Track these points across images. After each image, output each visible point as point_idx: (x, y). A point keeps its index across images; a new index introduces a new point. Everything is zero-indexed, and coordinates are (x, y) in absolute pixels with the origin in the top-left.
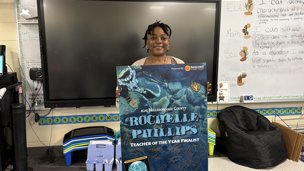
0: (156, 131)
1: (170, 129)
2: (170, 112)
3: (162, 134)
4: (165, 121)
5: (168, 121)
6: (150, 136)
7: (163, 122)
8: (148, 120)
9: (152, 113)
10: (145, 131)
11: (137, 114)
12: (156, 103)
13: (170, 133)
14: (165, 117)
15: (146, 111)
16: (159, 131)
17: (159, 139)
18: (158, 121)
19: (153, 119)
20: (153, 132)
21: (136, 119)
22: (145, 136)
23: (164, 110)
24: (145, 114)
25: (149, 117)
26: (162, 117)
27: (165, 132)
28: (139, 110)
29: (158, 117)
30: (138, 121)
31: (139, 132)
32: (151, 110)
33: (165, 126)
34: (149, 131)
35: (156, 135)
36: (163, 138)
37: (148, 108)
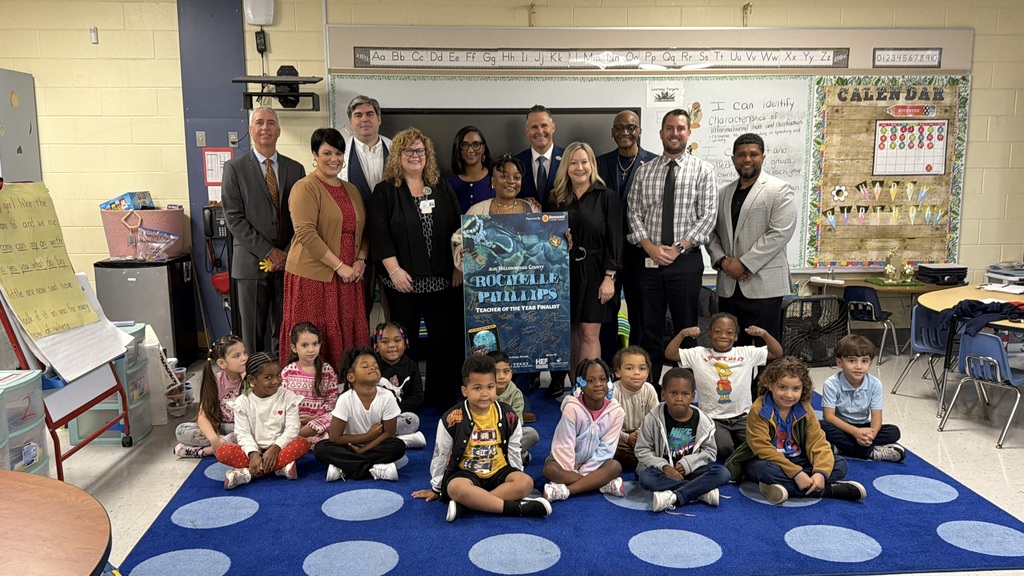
0: (507, 294)
1: (523, 292)
2: (523, 271)
3: (514, 298)
4: (518, 282)
5: (522, 282)
6: (499, 300)
7: (515, 283)
8: (497, 280)
9: (502, 272)
10: (493, 294)
11: (484, 272)
12: (506, 260)
13: (523, 298)
14: (518, 277)
15: (495, 269)
16: (510, 294)
17: (509, 304)
18: (509, 282)
19: (503, 280)
20: (503, 296)
21: (484, 278)
22: (493, 300)
23: (517, 268)
24: (494, 272)
25: (499, 276)
26: (515, 277)
27: (518, 295)
28: (487, 268)
29: (509, 277)
30: (485, 281)
31: (487, 294)
32: (501, 268)
33: (518, 288)
34: (499, 294)
35: (507, 299)
36: (516, 303)
37: (497, 265)
